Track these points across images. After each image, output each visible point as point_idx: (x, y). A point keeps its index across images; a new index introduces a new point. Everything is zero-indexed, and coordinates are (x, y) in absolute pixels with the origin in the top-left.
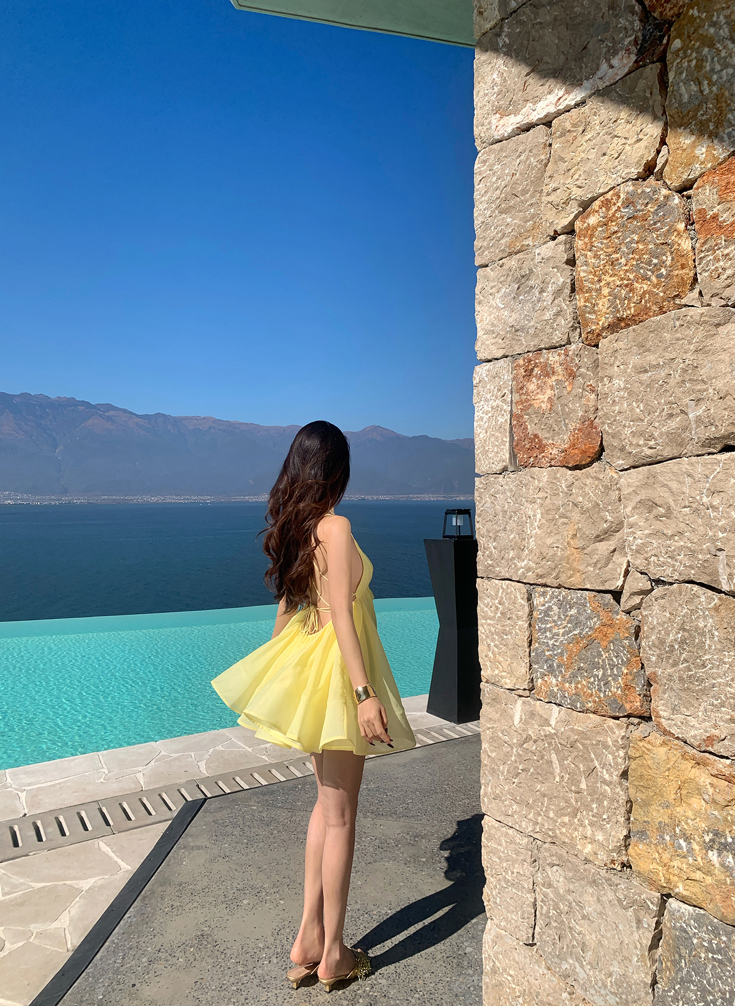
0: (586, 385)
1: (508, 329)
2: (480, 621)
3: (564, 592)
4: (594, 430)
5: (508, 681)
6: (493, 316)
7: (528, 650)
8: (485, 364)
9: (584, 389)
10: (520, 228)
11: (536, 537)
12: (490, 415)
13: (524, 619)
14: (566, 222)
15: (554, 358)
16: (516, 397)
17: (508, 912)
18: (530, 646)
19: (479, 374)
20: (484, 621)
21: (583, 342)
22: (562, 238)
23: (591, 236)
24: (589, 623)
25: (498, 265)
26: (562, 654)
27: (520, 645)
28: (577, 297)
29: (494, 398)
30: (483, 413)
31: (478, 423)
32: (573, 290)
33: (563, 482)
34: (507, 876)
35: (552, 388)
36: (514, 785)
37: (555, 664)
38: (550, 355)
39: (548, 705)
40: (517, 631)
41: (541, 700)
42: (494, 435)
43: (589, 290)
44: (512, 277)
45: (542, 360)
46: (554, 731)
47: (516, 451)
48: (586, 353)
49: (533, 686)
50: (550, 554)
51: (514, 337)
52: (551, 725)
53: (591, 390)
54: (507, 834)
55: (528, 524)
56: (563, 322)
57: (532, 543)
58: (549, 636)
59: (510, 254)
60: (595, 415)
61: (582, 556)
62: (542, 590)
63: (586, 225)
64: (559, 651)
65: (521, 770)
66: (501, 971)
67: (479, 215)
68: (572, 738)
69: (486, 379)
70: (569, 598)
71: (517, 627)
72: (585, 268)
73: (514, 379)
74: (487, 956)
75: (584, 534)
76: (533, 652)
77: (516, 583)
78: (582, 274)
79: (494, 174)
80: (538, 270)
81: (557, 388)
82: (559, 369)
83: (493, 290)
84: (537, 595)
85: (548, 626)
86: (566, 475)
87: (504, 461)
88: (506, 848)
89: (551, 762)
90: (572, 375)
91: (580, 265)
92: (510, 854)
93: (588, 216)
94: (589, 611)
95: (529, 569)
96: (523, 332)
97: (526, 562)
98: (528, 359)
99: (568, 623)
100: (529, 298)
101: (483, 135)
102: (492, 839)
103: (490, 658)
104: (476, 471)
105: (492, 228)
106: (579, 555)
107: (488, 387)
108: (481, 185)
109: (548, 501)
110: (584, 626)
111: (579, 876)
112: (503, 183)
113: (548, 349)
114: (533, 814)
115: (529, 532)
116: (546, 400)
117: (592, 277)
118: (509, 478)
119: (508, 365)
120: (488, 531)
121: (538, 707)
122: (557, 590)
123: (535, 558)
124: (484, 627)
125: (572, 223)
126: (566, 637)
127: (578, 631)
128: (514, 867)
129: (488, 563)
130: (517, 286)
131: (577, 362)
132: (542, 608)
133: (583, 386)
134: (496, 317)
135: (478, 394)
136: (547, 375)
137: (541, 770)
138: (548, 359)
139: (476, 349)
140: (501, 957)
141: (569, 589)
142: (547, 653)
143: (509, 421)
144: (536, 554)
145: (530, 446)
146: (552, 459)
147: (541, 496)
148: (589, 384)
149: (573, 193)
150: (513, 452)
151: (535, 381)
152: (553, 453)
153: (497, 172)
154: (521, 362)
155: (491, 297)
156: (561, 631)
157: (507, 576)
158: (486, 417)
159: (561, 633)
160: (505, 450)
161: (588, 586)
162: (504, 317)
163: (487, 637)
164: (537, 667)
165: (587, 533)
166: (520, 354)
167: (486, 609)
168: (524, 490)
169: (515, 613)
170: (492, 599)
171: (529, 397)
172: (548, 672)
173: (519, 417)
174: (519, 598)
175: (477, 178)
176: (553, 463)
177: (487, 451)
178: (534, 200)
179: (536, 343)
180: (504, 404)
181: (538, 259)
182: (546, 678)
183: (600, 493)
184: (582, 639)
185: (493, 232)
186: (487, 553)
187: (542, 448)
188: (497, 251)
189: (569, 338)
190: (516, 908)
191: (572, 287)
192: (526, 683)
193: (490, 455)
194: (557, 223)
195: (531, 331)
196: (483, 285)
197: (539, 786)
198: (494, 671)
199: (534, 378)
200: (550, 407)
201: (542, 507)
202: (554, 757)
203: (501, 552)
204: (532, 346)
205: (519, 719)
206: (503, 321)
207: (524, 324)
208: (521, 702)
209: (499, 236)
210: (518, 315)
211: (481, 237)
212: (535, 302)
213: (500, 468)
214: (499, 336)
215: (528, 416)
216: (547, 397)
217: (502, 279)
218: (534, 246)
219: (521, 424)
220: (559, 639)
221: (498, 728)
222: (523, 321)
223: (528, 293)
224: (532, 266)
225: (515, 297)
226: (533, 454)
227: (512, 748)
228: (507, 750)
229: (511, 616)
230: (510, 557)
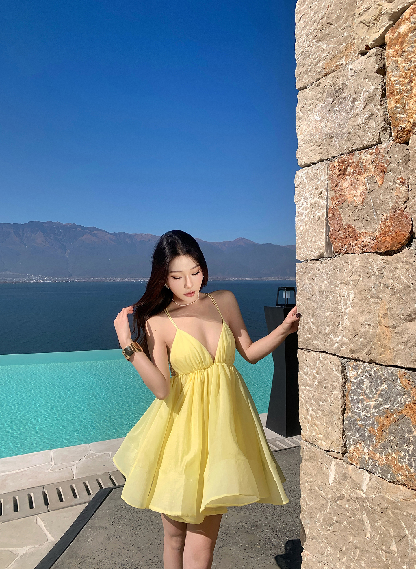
0: (396, 178)
1: (324, 137)
2: (301, 387)
3: (375, 368)
4: (405, 219)
5: (324, 443)
6: (311, 128)
7: (341, 418)
8: (305, 168)
9: (394, 182)
10: (334, 51)
11: (349, 315)
12: (309, 210)
13: (339, 389)
14: (377, 36)
15: (366, 157)
16: (332, 194)
18: (343, 414)
19: (300, 177)
20: (304, 388)
21: (393, 140)
22: (374, 50)
23: (402, 43)
24: (399, 399)
25: (315, 85)
26: (373, 425)
27: (334, 412)
28: (388, 101)
29: (312, 196)
30: (303, 209)
31: (299, 218)
32: (384, 95)
33: (375, 266)
35: (364, 183)
36: (329, 532)
37: (366, 434)
38: (362, 155)
39: (360, 471)
40: (332, 399)
41: (353, 465)
42: (312, 227)
43: (400, 92)
44: (327, 93)
45: (354, 160)
46: (366, 496)
47: (331, 240)
48: (397, 149)
49: (346, 450)
50: (363, 332)
51: (330, 143)
52: (362, 489)
53: (401, 182)
55: (342, 303)
56: (374, 124)
57: (346, 320)
58: (361, 407)
59: (326, 75)
60: (405, 206)
61: (392, 335)
62: (355, 364)
63: (396, 34)
64: (371, 422)
65: (336, 521)
67: (300, 47)
68: (382, 505)
69: (306, 181)
70: (380, 374)
71: (332, 396)
72: (395, 73)
73: (329, 178)
75: (395, 313)
76: (346, 420)
77: (331, 356)
78: (393, 79)
79: (312, 10)
80: (351, 83)
81: (369, 184)
82: (371, 167)
83: (311, 107)
84: (350, 368)
85: (360, 398)
86: (377, 260)
87: (320, 249)
89: (363, 521)
90: (383, 171)
91: (391, 71)
93: (399, 26)
94: (400, 388)
95: (343, 344)
96: (337, 138)
97: (340, 337)
98: (342, 160)
99: (379, 397)
100: (342, 108)
103: (308, 421)
104: (297, 258)
105: (310, 56)
106: (390, 334)
107: (307, 187)
108: (301, 22)
109: (360, 283)
110: (394, 401)
112: (320, 16)
113: (360, 150)
115: (343, 310)
116: (358, 194)
117: (402, 79)
118: (325, 263)
119: (325, 167)
120: (307, 308)
121: (350, 471)
122: (368, 365)
123: (349, 334)
124: (303, 393)
125: (382, 37)
126: (378, 410)
127: (389, 406)
129: (306, 337)
130: (331, 100)
131: (388, 158)
132: (355, 381)
133: (394, 180)
134: (313, 128)
135: (299, 193)
136: (360, 173)
137: (353, 526)
138: (360, 159)
139: (297, 156)
141: (380, 365)
142: (359, 423)
143: (325, 214)
144: (349, 331)
145: (344, 235)
146: (363, 246)
147: (354, 279)
148: (400, 177)
149: (384, 8)
150: (329, 241)
151: (348, 179)
152: (365, 240)
153: (315, 8)
154: (336, 163)
155: (310, 113)
156: (373, 404)
157: (324, 349)
158: (305, 213)
159: (372, 405)
160: (321, 239)
161: (399, 364)
162: (320, 127)
163: (306, 402)
164: (349, 434)
165: (398, 312)
166: (334, 157)
167: (305, 377)
168: (339, 273)
169: (331, 383)
170: (311, 368)
171: (343, 193)
172: (360, 440)
173: (334, 210)
174: (334, 369)
175: (297, 17)
176: (365, 250)
177: (306, 241)
178: (347, 24)
179: (349, 146)
180: (321, 201)
181: (351, 73)
182: (358, 446)
183: (410, 275)
184: (393, 413)
185: (311, 59)
186: (307, 327)
187: (355, 236)
188: (314, 74)
189: (380, 138)
191: (382, 93)
192: (340, 447)
193: (309, 244)
194: (369, 39)
195: (345, 136)
196: (303, 104)
197: (352, 538)
198: (312, 433)
199: (347, 177)
200: (362, 200)
201: (355, 288)
202: (365, 517)
203: (318, 327)
204: (345, 148)
205: (333, 479)
206: (319, 131)
207: (338, 131)
208: (335, 463)
209: (316, 60)
210: (332, 124)
211: (301, 64)
212: (347, 111)
213: (317, 255)
214: (316, 143)
215: (342, 210)
216: (359, 192)
217: (319, 96)
218: (347, 64)
219: (335, 216)
220: (370, 411)
221: (315, 483)
222: (337, 128)
223: (342, 104)
224: (345, 81)
225: (330, 110)
226: (346, 242)
227: (328, 502)
228: (323, 503)
229: (327, 385)
230: (326, 332)
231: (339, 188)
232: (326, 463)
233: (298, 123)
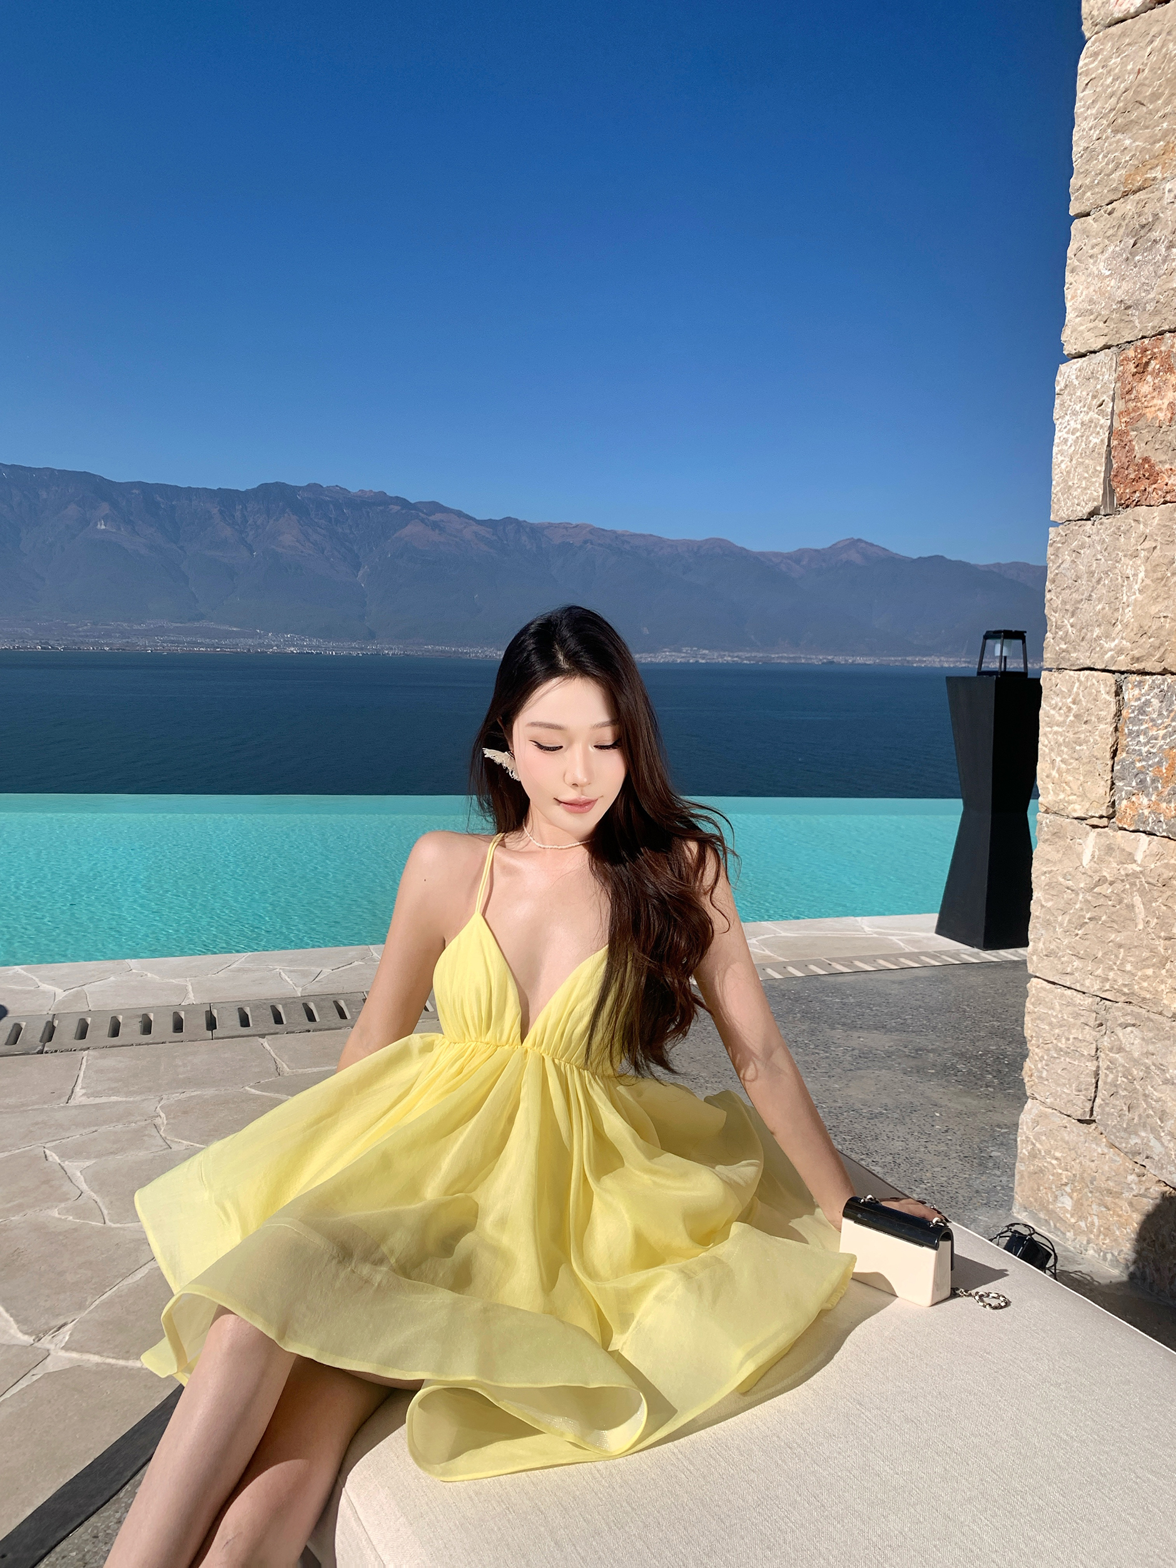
1: (1114, 307)
3: (1169, 679)
5: (1077, 807)
6: (1092, 289)
7: (1110, 763)
8: (1076, 360)
10: (1144, 153)
11: (1135, 606)
12: (1078, 434)
13: (1108, 720)
16: (1120, 405)
17: (1058, 1085)
18: (1113, 758)
19: (1066, 376)
25: (1105, 212)
26: (1160, 763)
27: (1099, 757)
29: (1085, 409)
30: (1068, 433)
31: (1060, 448)
34: (1059, 1044)
36: (1077, 938)
37: (1148, 779)
39: (1133, 835)
40: (1097, 737)
41: (1125, 830)
42: (1082, 463)
44: (1126, 229)
45: (1163, 349)
46: (1141, 869)
47: (1114, 484)
49: (1114, 812)
50: (1155, 628)
51: (1123, 318)
52: (1135, 861)
54: (1062, 995)
55: (1124, 588)
57: (1129, 614)
58: (1142, 741)
59: (1125, 194)
62: (1137, 679)
64: (1156, 760)
65: (1089, 919)
66: (1043, 1154)
67: (1081, 138)
68: (1166, 875)
69: (1076, 382)
71: (1097, 733)
73: (1118, 379)
74: (1024, 1138)
76: (1118, 764)
77: (1099, 673)
79: (1109, 72)
80: (1168, 215)
83: (1096, 250)
84: (1130, 687)
85: (1143, 727)
87: (1094, 500)
88: (1060, 1011)
89: (1133, 906)
92: (1065, 1017)
95: (1120, 652)
96: (1137, 309)
97: (1117, 641)
98: (1141, 349)
99: (1172, 721)
100: (1150, 257)
101: (1095, 13)
102: (1040, 1004)
103: (1053, 779)
104: (1052, 518)
105: (1101, 157)
107: (1078, 394)
108: (1086, 92)
109: (1156, 553)
111: (1162, 1036)
112: (1122, 85)
113: (1174, 332)
114: (1103, 970)
115: (1125, 599)
116: (1165, 406)
118: (1101, 524)
119: (1111, 359)
120: (1064, 602)
121: (1119, 839)
122: (1159, 677)
123: (1132, 634)
124: (1047, 737)
126: (1168, 740)
128: (1070, 1033)
129: (1060, 649)
130: (1132, 242)
132: (1136, 704)
134: (1097, 289)
135: (1062, 405)
137: (1117, 916)
138: (1172, 347)
139: (1063, 339)
140: (1044, 1138)
142: (1138, 765)
143: (1106, 441)
144: (1132, 630)
145: (1136, 475)
146: (1167, 493)
147: (1147, 546)
150: (1110, 485)
151: (1150, 380)
152: (1170, 483)
153: (1115, 69)
154: (1131, 353)
155: (1091, 261)
156: (1161, 733)
157: (1088, 664)
158: (1071, 438)
159: (1161, 735)
160: (1097, 484)
162: (1109, 288)
163: (1052, 750)
164: (1121, 784)
166: (1129, 342)
167: (1052, 712)
168: (1123, 540)
169: (1097, 714)
170: (1064, 697)
171: (1139, 404)
172: (1138, 789)
173: (1122, 434)
174: (1103, 692)
175: (1081, 81)
176: (1168, 498)
177: (1070, 487)
178: (1169, 108)
179: (1156, 324)
180: (1100, 418)
181: (1169, 196)
182: (1134, 799)
185: (1101, 163)
186: (1061, 633)
187: (1153, 476)
188: (1106, 191)
190: (1069, 1080)
192: (1104, 807)
193: (1075, 493)
195: (1150, 307)
196: (1080, 243)
197: (1113, 936)
198: (1058, 794)
199: (1149, 376)
200: (1169, 415)
201: (1147, 562)
202: (1137, 900)
203: (1080, 631)
204: (1149, 328)
205: (1090, 858)
206: (1107, 295)
207: (1138, 297)
208: (1095, 834)
209: (1110, 166)
210: (1131, 285)
211: (1081, 171)
212: (1158, 264)
213: (1089, 511)
214: (1099, 317)
215: (1135, 433)
216: (1166, 402)
217: (1110, 232)
218: (1164, 179)
219: (1123, 444)
220: (1157, 744)
221: (1058, 872)
222: (1138, 292)
223: (1149, 249)
224: (1158, 209)
225: (1127, 259)
226: (1139, 487)
227: (1077, 894)
228: (1070, 897)
229: (1089, 718)
230: (1094, 636)
231: (1133, 396)
232: (1079, 837)
233: (1069, 277)
